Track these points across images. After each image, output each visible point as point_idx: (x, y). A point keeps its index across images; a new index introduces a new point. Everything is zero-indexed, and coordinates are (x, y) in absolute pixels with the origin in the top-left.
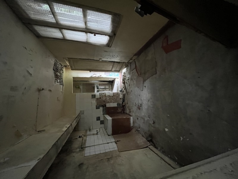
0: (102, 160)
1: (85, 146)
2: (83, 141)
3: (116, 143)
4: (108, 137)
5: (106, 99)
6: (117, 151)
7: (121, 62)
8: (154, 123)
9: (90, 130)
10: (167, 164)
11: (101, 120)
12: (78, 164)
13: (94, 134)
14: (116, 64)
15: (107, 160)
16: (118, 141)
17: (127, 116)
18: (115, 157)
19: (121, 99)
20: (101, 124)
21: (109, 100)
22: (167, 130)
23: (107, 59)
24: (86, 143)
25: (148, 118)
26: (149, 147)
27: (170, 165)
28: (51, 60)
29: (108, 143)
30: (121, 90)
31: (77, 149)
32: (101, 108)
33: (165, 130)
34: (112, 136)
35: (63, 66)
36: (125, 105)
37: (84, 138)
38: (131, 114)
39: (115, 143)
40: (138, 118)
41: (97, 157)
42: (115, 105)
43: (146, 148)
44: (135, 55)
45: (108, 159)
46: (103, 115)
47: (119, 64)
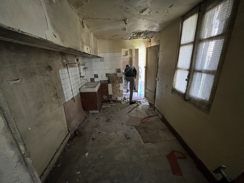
0: (56, 88)
1: (68, 67)
2: (73, 64)
3: (72, 99)
4: (79, 88)
5: (116, 83)
6: (65, 102)
7: (155, 100)
8: (93, 139)
9: (85, 68)
10: (53, 156)
11: (95, 79)
12: (51, 65)
13: (80, 73)
14: (153, 94)
15: (55, 94)
16: (74, 100)
17: (99, 107)
18: (59, 101)
19: (117, 98)
20: (91, 79)
21: (115, 86)
22: (87, 154)
23: (159, 87)
24: (71, 68)
25: (98, 132)
26: (69, 134)
27: (52, 159)
28: (157, 28)
29: (72, 90)
30: (126, 99)
31: (65, 60)
32: (106, 79)
33: (86, 152)
34: (79, 93)
35: (150, 38)
36: (110, 103)
37: (77, 65)
38: (101, 110)
39: (73, 97)
40: (98, 120)
41: (58, 82)
42: (110, 93)
43: (68, 131)
44: (163, 117)
45: (57, 94)
46: (99, 81)
47: (153, 97)
